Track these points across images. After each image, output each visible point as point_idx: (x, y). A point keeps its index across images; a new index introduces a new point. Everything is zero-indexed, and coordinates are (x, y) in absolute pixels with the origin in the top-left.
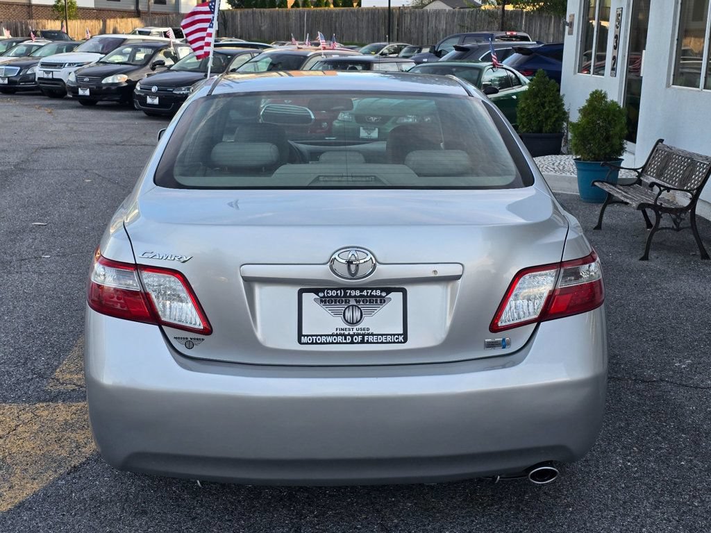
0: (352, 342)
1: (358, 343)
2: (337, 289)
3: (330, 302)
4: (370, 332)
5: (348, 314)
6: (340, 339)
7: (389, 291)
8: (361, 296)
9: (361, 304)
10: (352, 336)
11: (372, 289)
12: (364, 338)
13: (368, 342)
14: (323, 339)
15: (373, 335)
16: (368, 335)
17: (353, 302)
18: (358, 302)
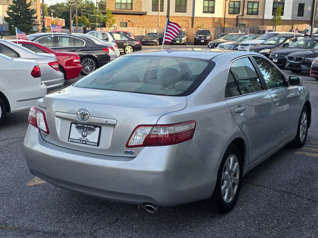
0: (82, 143)
1: (84, 144)
2: (81, 124)
3: (79, 128)
5: (83, 133)
6: (79, 141)
7: (96, 127)
8: (88, 127)
9: (87, 130)
10: (83, 141)
11: (91, 125)
12: (86, 142)
13: (87, 144)
14: (75, 140)
15: (89, 142)
16: (88, 141)
17: (85, 129)
18: (87, 129)
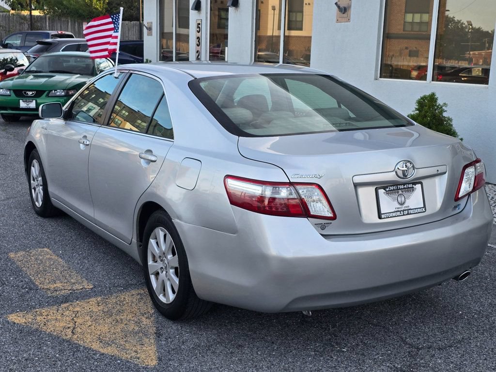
0: (404, 215)
1: (406, 215)
2: (393, 186)
3: (391, 193)
4: (410, 208)
5: (399, 199)
6: (398, 213)
7: (415, 184)
8: (404, 188)
10: (403, 211)
11: (408, 184)
12: (408, 211)
13: (411, 214)
14: (391, 215)
17: (400, 192)
18: (402, 192)
